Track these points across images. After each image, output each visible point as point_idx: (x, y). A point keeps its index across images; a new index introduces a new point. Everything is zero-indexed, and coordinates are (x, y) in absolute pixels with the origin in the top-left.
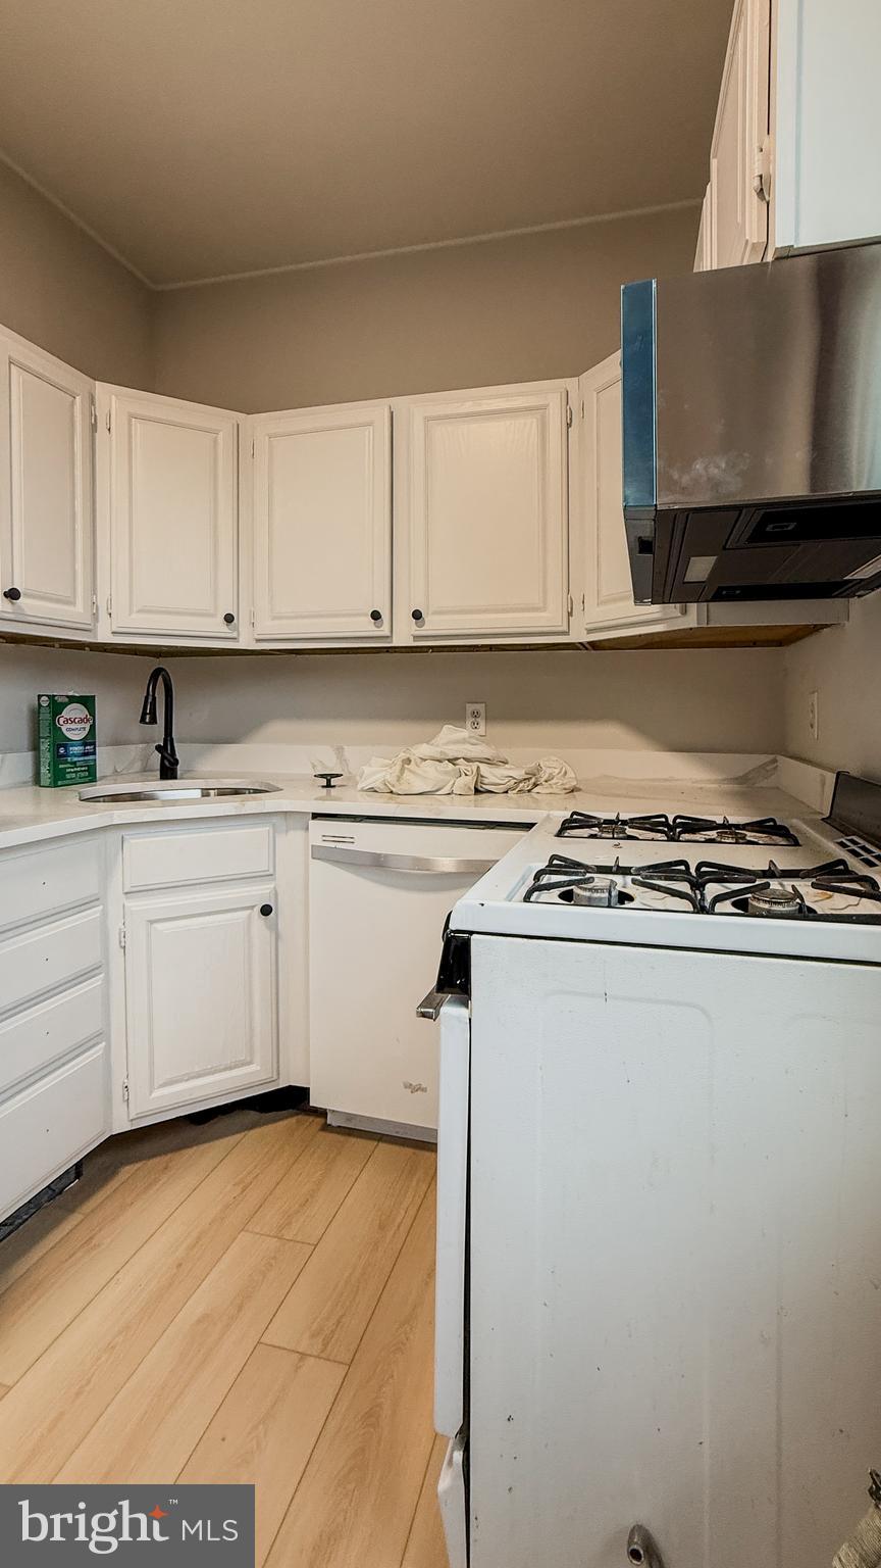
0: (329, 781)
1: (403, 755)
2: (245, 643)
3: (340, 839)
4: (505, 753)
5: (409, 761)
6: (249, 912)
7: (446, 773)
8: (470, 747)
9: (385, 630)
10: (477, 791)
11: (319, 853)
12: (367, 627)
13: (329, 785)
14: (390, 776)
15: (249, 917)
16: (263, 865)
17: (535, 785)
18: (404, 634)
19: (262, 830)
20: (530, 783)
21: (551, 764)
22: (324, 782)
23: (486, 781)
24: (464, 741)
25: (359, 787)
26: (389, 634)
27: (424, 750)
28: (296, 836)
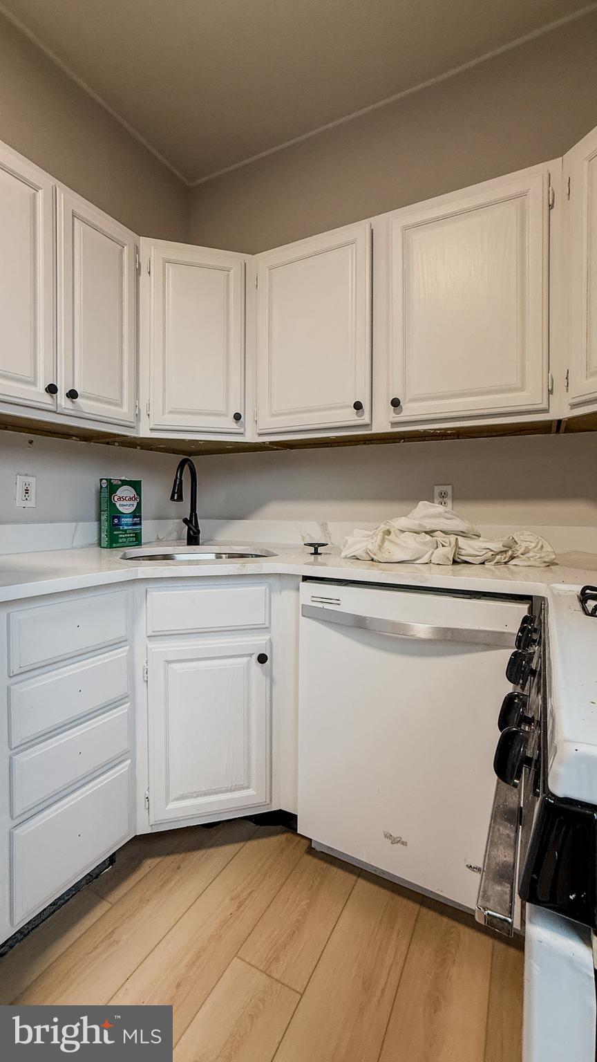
0: (316, 550)
1: (383, 527)
2: (250, 437)
3: (327, 600)
4: (478, 528)
5: (389, 532)
6: (248, 658)
7: (425, 544)
8: (447, 522)
9: (365, 419)
10: (455, 562)
11: (308, 612)
12: (350, 417)
13: (316, 553)
14: (372, 545)
15: (249, 661)
16: (260, 619)
17: (512, 558)
18: (382, 422)
19: (260, 589)
20: (507, 556)
21: (526, 539)
22: (312, 550)
23: (463, 552)
24: (439, 516)
25: (343, 554)
26: (369, 422)
27: (403, 522)
28: (289, 595)
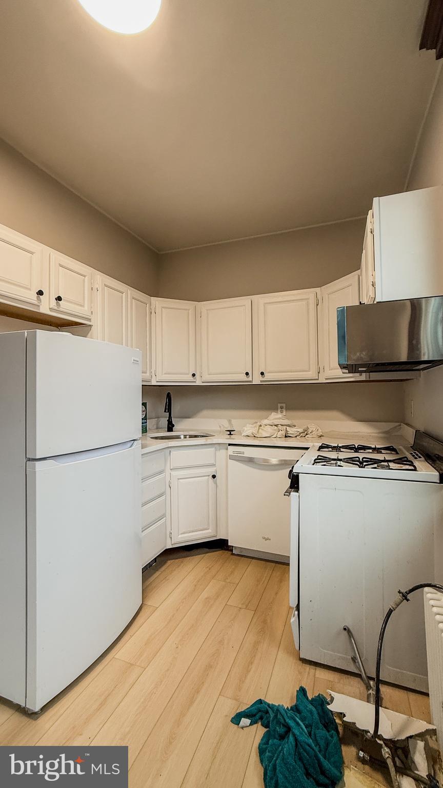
0: (230, 433)
1: (259, 424)
2: (199, 383)
3: (240, 452)
4: (295, 422)
5: (261, 426)
6: (207, 477)
7: (275, 430)
8: (283, 421)
9: (250, 379)
10: (286, 437)
11: (232, 458)
12: (244, 378)
14: (255, 431)
15: (208, 479)
16: (212, 462)
17: (307, 434)
18: (257, 380)
19: (212, 450)
20: (305, 433)
21: (312, 428)
23: (289, 433)
24: (280, 418)
25: (243, 435)
26: (251, 380)
27: (266, 422)
28: (224, 451)
